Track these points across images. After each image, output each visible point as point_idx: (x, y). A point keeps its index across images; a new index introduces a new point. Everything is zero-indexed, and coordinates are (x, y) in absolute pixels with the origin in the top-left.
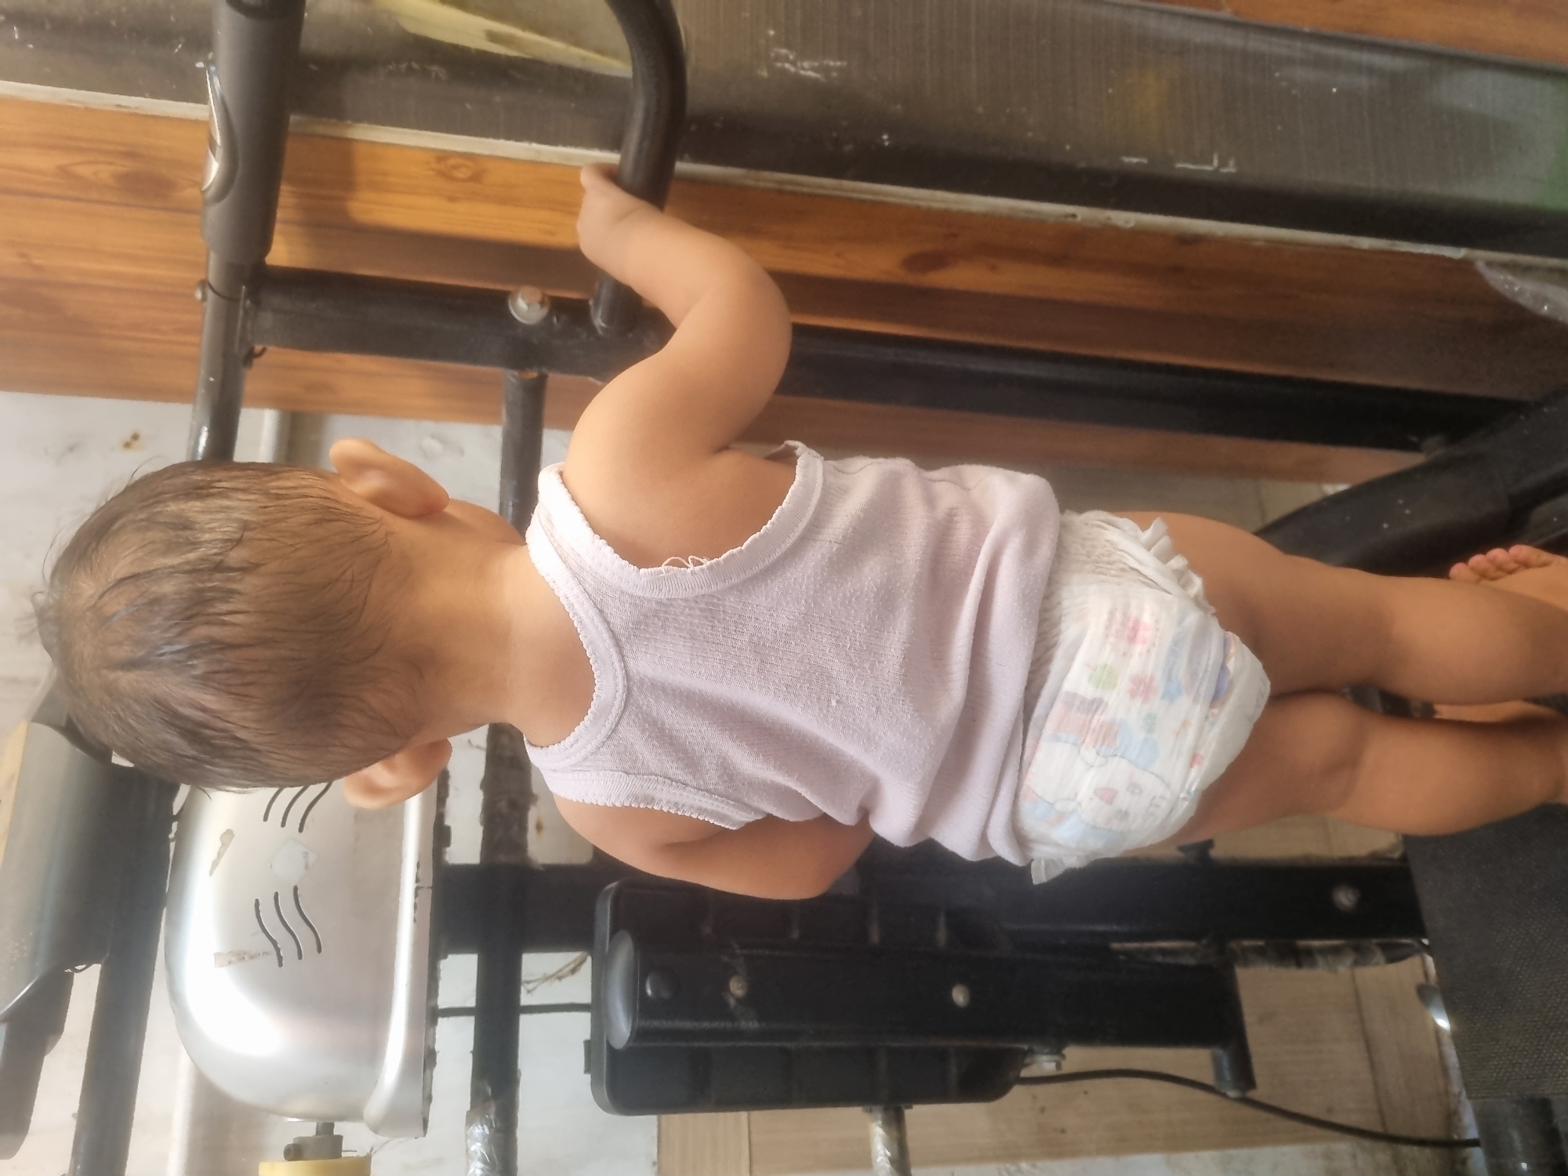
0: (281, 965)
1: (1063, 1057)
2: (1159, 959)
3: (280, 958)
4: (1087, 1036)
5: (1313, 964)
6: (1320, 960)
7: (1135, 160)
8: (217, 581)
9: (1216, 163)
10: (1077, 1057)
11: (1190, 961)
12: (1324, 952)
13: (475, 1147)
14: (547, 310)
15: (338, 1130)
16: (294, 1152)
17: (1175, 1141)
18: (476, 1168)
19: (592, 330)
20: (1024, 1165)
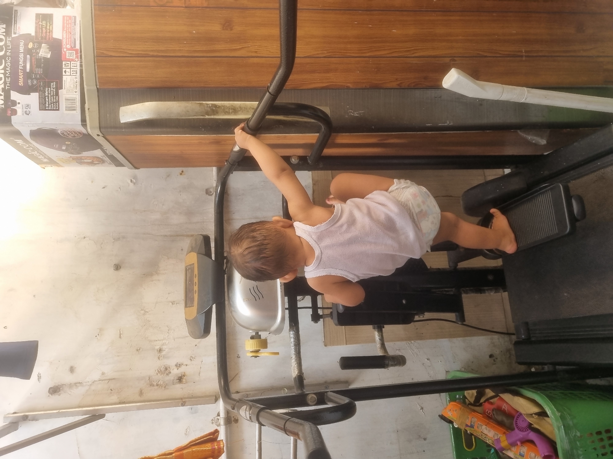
0: (256, 301)
1: (424, 315)
2: (445, 293)
3: (256, 299)
4: (430, 310)
5: (485, 293)
6: (486, 292)
7: (429, 125)
8: (263, 247)
9: (448, 123)
10: (427, 315)
11: (452, 293)
12: (487, 290)
13: (292, 336)
14: (298, 160)
15: (260, 333)
16: (252, 338)
17: (451, 336)
18: (292, 340)
19: (308, 163)
20: (412, 342)
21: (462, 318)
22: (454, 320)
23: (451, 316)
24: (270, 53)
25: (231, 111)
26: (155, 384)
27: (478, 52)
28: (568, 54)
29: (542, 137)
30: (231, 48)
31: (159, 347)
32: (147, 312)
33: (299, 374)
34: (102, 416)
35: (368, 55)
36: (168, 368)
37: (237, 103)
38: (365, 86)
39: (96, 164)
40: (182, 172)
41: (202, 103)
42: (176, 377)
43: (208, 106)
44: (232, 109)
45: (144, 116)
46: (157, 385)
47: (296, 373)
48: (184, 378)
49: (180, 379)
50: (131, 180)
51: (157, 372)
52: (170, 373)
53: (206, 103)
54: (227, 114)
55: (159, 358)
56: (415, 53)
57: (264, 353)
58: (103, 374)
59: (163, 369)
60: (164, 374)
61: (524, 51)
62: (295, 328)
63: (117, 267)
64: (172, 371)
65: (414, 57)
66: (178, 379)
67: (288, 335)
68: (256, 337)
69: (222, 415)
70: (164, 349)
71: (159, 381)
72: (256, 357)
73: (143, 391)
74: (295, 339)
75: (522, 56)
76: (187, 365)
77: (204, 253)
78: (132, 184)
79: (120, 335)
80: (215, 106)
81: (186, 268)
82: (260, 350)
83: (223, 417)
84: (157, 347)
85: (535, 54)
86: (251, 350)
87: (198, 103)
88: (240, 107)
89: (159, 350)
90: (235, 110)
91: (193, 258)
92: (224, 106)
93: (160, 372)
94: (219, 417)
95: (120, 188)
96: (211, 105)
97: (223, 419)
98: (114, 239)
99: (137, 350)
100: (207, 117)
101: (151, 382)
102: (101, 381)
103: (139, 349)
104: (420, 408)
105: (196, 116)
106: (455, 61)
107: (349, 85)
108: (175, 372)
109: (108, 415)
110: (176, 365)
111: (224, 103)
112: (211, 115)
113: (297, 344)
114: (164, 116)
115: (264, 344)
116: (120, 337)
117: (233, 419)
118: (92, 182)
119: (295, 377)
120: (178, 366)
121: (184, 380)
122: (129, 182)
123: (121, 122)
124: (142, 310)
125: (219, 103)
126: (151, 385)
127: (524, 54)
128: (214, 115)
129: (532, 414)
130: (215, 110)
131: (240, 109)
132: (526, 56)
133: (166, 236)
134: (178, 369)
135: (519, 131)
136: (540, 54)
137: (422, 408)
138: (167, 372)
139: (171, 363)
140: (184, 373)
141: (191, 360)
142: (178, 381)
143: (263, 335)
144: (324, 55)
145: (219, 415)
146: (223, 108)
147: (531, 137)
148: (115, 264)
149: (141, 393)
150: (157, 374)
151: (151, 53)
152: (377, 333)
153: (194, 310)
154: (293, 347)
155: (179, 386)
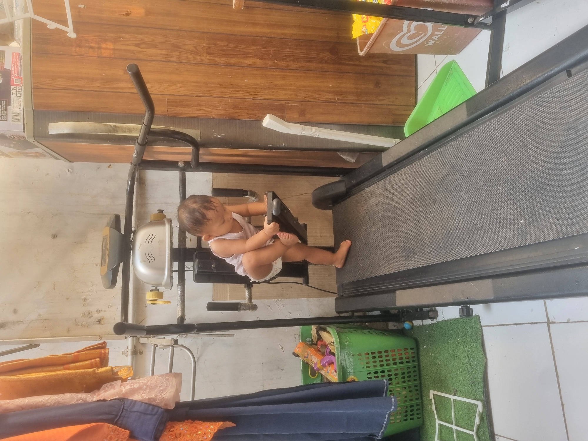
3: (149, 262)
7: (270, 146)
9: (284, 145)
13: (179, 289)
14: (184, 164)
15: (158, 288)
16: (152, 290)
17: (309, 296)
18: (179, 292)
19: (191, 167)
20: (279, 300)
21: (307, 282)
22: (302, 283)
23: (300, 280)
24: (158, 92)
25: (127, 131)
26: (80, 324)
27: (305, 98)
28: (367, 102)
29: (353, 157)
30: (130, 87)
31: (84, 297)
32: (76, 271)
33: (181, 316)
34: (37, 345)
35: (228, 96)
36: (91, 313)
37: (132, 125)
38: (225, 118)
39: (39, 157)
40: (110, 165)
41: (106, 124)
42: (96, 320)
43: (110, 127)
44: (127, 129)
45: (66, 131)
46: (81, 325)
47: (180, 315)
48: (103, 320)
49: (100, 321)
50: (69, 170)
51: (82, 315)
52: (92, 316)
53: (109, 124)
54: (124, 132)
55: (84, 305)
56: (261, 97)
57: (159, 302)
58: (39, 315)
59: (86, 314)
60: (87, 317)
61: (337, 99)
62: (181, 284)
63: (54, 236)
64: (93, 315)
65: (260, 99)
66: (98, 321)
67: (176, 289)
68: (155, 290)
69: (130, 348)
70: (88, 299)
71: (83, 322)
72: (154, 304)
73: (70, 330)
74: (181, 291)
75: (335, 103)
76: (105, 311)
77: (115, 228)
78: (69, 173)
79: (54, 287)
80: (116, 126)
81: (103, 238)
82: (157, 299)
83: (131, 349)
84: (83, 297)
85: (345, 102)
86: (150, 299)
87: (104, 124)
88: (134, 128)
89: (84, 299)
90: (130, 130)
91: (107, 231)
92: (122, 127)
93: (84, 315)
94: (127, 350)
95: (59, 176)
96: (112, 126)
97: (130, 350)
98: (53, 215)
99: (67, 299)
100: (110, 134)
101: (77, 322)
102: (37, 321)
103: (69, 298)
104: (281, 348)
105: (102, 133)
106: (289, 103)
107: (214, 116)
108: (96, 316)
109: (41, 345)
110: (97, 311)
111: (122, 125)
112: (112, 133)
113: (182, 295)
114: (78, 132)
115: (161, 295)
116: (54, 289)
117: (139, 352)
118: (37, 170)
119: (179, 318)
120: (98, 311)
121: (102, 322)
122: (67, 171)
123: (50, 134)
124: (72, 269)
125: (118, 125)
126: (76, 325)
127: (337, 101)
128: (115, 133)
129: (331, 343)
130: (116, 129)
131: (133, 129)
132: (338, 103)
133: (94, 214)
134: (98, 314)
135: (338, 152)
136: (348, 102)
137: (282, 348)
138: (90, 315)
139: (93, 309)
140: (103, 317)
141: (109, 307)
142: (98, 322)
143: (161, 289)
144: (196, 95)
145: (127, 348)
146: (121, 128)
147: (346, 157)
148: (53, 234)
149: (69, 330)
150: (82, 317)
151: (72, 88)
152: (247, 290)
153: (105, 268)
154: (179, 297)
155: (99, 326)
